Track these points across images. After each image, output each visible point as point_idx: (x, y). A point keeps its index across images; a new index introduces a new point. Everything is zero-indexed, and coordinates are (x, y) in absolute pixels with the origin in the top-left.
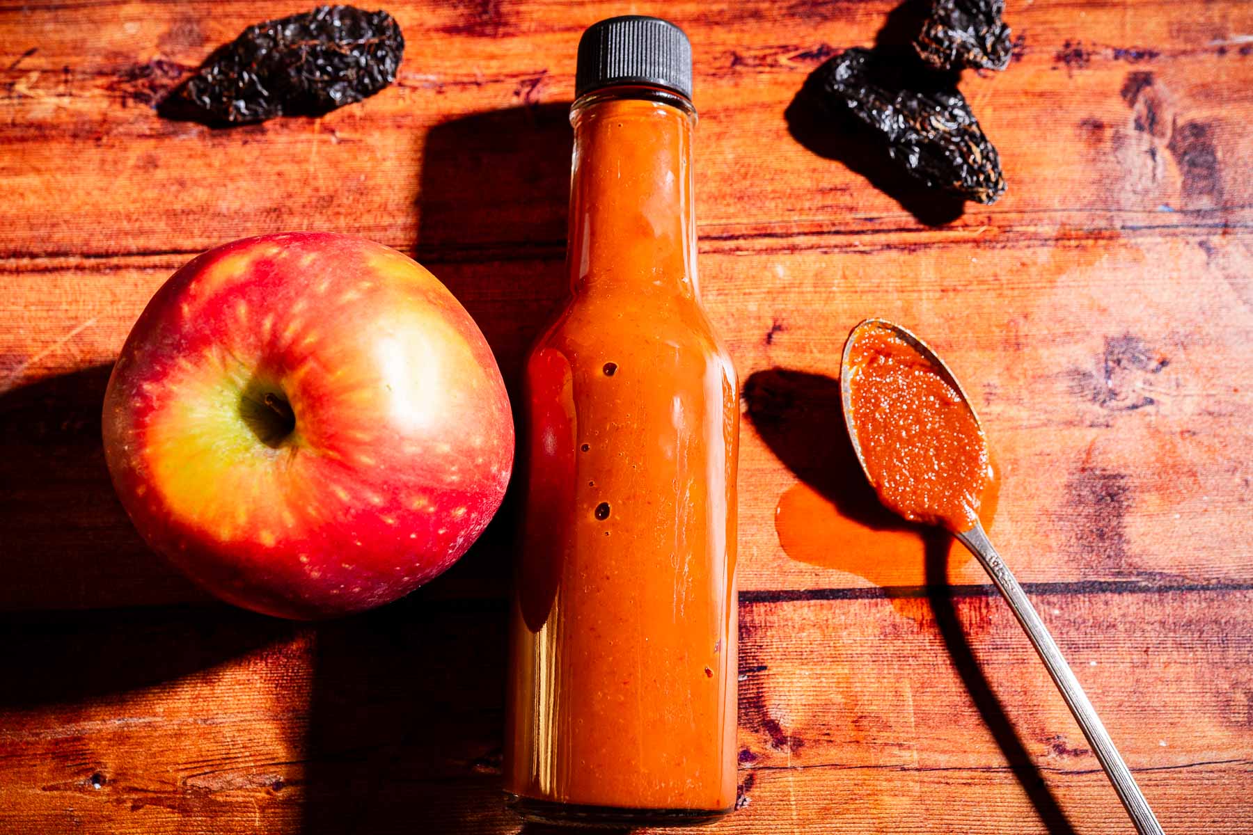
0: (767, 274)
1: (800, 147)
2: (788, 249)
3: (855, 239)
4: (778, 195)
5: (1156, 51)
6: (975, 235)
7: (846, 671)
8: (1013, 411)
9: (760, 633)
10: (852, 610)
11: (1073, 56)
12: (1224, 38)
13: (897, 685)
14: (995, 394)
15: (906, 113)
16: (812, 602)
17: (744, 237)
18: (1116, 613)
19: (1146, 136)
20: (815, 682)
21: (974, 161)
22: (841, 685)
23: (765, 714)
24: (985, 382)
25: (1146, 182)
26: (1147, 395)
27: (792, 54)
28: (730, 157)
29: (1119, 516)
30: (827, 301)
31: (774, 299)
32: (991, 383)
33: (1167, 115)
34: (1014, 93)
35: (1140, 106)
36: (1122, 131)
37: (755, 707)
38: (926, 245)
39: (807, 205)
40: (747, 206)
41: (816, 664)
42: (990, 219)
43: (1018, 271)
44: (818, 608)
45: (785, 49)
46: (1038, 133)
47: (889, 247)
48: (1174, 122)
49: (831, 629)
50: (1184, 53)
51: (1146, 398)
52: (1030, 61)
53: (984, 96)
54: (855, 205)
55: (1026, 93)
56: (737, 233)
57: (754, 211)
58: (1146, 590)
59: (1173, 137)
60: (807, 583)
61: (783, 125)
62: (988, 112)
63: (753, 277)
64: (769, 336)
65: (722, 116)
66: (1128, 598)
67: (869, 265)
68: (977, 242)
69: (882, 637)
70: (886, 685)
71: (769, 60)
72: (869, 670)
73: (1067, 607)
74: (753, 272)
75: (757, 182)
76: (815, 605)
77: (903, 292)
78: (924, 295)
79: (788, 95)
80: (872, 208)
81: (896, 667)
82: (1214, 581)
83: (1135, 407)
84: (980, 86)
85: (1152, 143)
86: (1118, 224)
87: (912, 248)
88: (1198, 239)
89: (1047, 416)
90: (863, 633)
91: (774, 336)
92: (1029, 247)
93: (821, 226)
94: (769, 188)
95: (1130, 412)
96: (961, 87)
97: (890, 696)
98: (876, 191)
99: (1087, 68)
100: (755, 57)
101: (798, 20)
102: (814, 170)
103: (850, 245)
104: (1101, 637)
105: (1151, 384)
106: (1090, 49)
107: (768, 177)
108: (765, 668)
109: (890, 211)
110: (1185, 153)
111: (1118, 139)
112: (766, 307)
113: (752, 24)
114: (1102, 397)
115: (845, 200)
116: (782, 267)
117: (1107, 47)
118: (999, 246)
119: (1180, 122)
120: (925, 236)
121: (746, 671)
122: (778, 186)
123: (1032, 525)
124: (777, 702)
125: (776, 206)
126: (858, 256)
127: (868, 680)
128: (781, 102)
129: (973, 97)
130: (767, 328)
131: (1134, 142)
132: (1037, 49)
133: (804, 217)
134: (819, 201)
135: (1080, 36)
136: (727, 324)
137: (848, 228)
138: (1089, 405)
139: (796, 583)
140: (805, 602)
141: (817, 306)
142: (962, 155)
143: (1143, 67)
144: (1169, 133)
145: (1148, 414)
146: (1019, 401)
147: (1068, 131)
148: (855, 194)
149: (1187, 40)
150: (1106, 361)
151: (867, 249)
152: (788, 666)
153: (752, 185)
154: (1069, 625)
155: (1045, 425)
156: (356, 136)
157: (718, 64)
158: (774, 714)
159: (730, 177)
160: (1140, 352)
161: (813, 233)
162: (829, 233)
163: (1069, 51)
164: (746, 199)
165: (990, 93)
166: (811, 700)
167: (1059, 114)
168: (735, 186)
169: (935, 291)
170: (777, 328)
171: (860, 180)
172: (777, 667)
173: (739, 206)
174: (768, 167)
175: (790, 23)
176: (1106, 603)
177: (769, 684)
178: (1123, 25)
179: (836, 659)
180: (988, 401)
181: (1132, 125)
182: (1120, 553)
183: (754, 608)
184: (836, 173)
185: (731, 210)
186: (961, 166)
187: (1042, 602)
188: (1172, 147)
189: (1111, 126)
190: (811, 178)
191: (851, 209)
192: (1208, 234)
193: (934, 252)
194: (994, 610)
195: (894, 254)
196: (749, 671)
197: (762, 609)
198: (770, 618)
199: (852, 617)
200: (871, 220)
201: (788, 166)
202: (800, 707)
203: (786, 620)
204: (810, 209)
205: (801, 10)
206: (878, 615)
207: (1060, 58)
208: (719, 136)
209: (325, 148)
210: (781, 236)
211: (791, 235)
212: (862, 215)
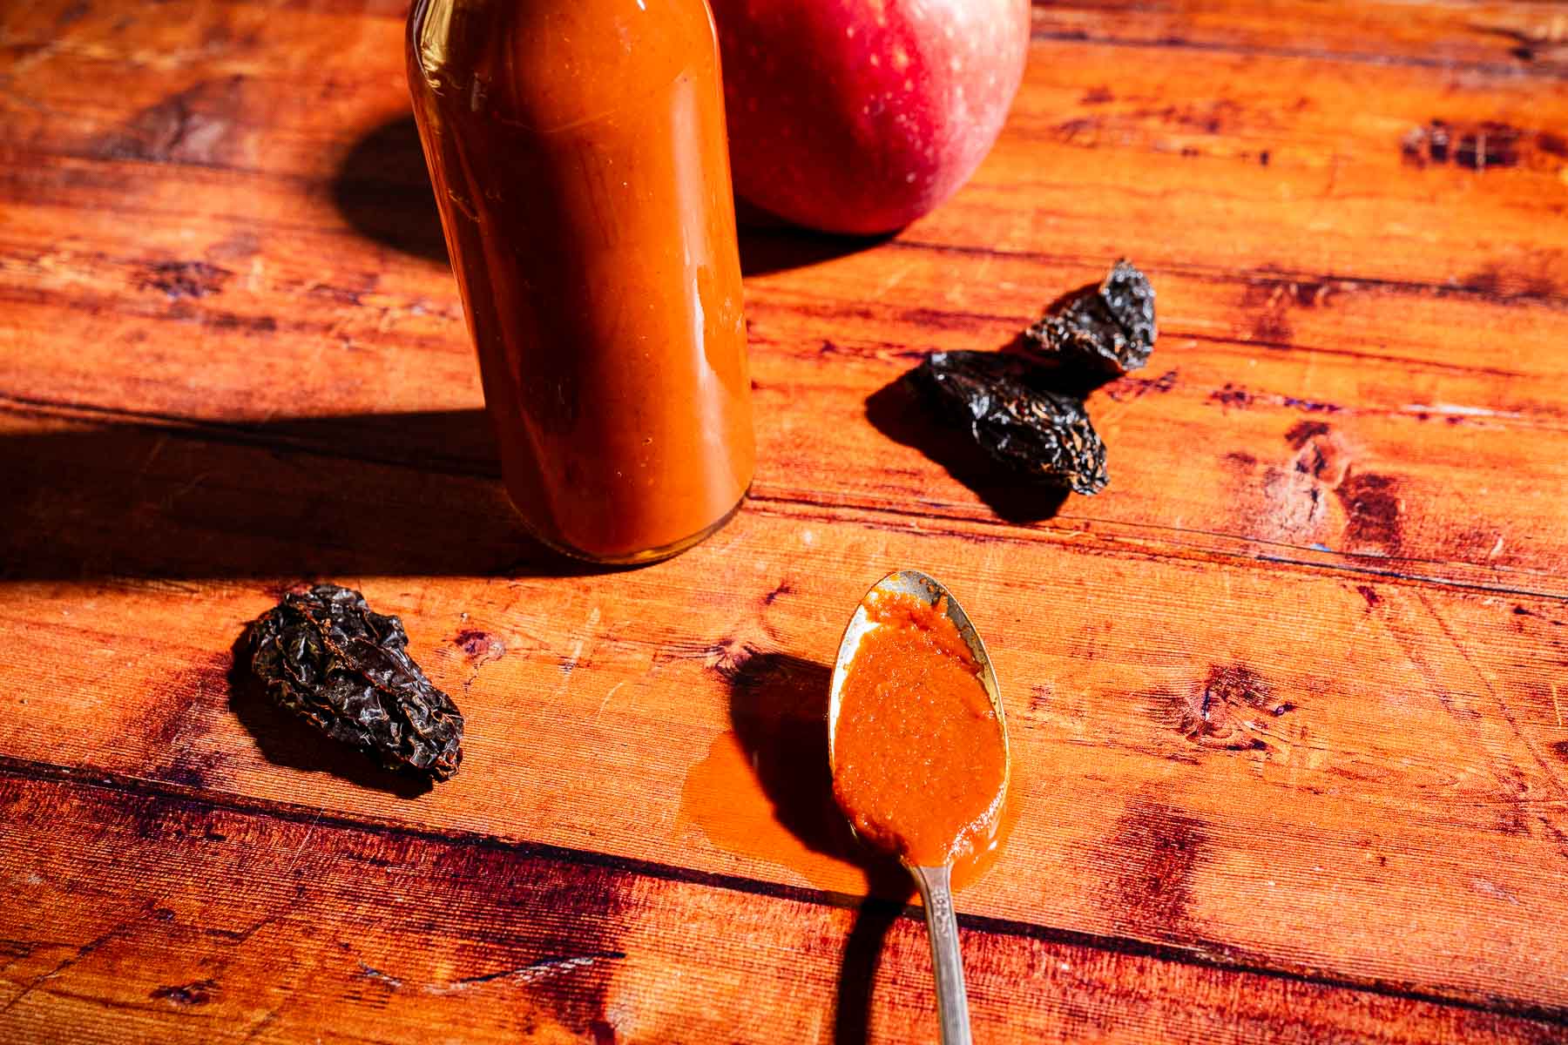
0: (792, 538)
1: (874, 430)
2: (827, 518)
3: (913, 521)
4: (831, 467)
5: (1337, 405)
6: (1066, 538)
7: (736, 982)
8: (1064, 722)
9: (632, 913)
10: (771, 909)
11: (1232, 396)
12: (1426, 404)
13: (803, 1014)
14: (1046, 700)
15: (1001, 394)
16: (719, 890)
17: (776, 500)
18: (1153, 983)
19: (1309, 478)
20: (687, 987)
21: (1074, 447)
22: (722, 998)
23: (601, 1013)
24: (1037, 685)
25: (1300, 519)
26: (1258, 737)
27: (895, 351)
28: (787, 425)
29: (1187, 868)
30: (854, 574)
31: (790, 562)
32: (1045, 687)
33: (1340, 464)
34: (1151, 419)
35: (1308, 451)
36: (1278, 469)
37: (589, 1002)
38: (999, 538)
39: (864, 481)
40: (791, 473)
41: (696, 964)
42: (1087, 525)
43: (1110, 580)
44: (726, 898)
45: (888, 346)
46: (1172, 457)
47: (952, 533)
48: (1349, 470)
49: (733, 927)
50: (1375, 412)
51: (1255, 741)
52: (1179, 394)
53: (1113, 416)
54: (923, 490)
55: (1166, 420)
56: (768, 495)
57: (798, 478)
58: (1205, 964)
59: (1345, 483)
60: (723, 865)
61: (862, 408)
62: (1115, 430)
63: (773, 538)
64: (771, 596)
65: (792, 390)
66: (1176, 969)
67: (920, 546)
68: (1064, 545)
69: (802, 951)
70: (788, 1011)
71: (866, 353)
72: (772, 989)
73: (1083, 963)
74: (775, 533)
75: (810, 452)
76: (722, 894)
77: (955, 578)
78: (981, 586)
79: (877, 385)
80: (945, 494)
81: (809, 991)
82: (1311, 972)
83: (1237, 747)
84: (1110, 408)
85: (1315, 484)
86: (1254, 553)
87: (980, 539)
88: (1358, 584)
89: (1111, 736)
90: (777, 940)
91: (777, 597)
92: (1132, 558)
93: (874, 502)
94: (823, 461)
95: (1229, 752)
96: (1088, 406)
97: (789, 1027)
98: (952, 481)
99: (1248, 409)
100: (851, 348)
101: (912, 325)
102: (883, 452)
103: (904, 525)
104: (1123, 1009)
105: (1265, 727)
106: (1255, 393)
107: (826, 450)
108: (623, 956)
109: (962, 498)
110: (1356, 501)
111: (1272, 476)
112: (778, 569)
113: (858, 321)
114: (1194, 728)
115: (916, 484)
116: (810, 535)
117: (1279, 394)
118: (1093, 552)
119: (1355, 472)
120: (1000, 530)
121: (595, 955)
122: (832, 459)
123: (1058, 857)
124: (622, 1002)
125: (826, 478)
126: (910, 537)
127: (762, 999)
128: (866, 389)
129: (1100, 414)
130: (772, 588)
131: (1291, 481)
132: (1189, 385)
133: (856, 492)
134: (882, 480)
135: (1245, 380)
136: (723, 577)
137: (906, 509)
138: (1172, 735)
139: (705, 862)
140: (710, 889)
141: (843, 577)
142: (1059, 441)
143: (1319, 417)
144: (1340, 479)
145: (1256, 759)
146: (1077, 713)
147: (1210, 460)
148: (926, 481)
149: (1381, 401)
150: (1208, 690)
151: (924, 531)
152: (655, 960)
153: (803, 455)
154: (1078, 987)
155: (1107, 746)
156: (373, 347)
157: (805, 347)
158: (611, 1015)
159: (781, 445)
160: (1257, 689)
161: (861, 508)
162: (882, 510)
163: (1227, 392)
164: (792, 465)
165: (1122, 414)
166: (672, 1009)
167: (1203, 443)
168: (784, 453)
169: (999, 583)
170: (784, 589)
171: (936, 468)
172: (640, 958)
173: (782, 472)
174: (829, 442)
175: (902, 325)
176: (1141, 970)
177: (620, 977)
178: (1304, 377)
179: (726, 965)
180: (1034, 706)
181: (1293, 465)
182: (1176, 912)
183: (637, 881)
184: (911, 458)
185: (769, 474)
186: (1056, 450)
187: (1048, 952)
188: (1341, 492)
189: (1266, 463)
190: (878, 459)
191: (916, 493)
192: (1373, 581)
193: (1007, 546)
194: (974, 948)
195: (956, 541)
196: (599, 956)
197: (647, 884)
198: (654, 897)
199: (768, 917)
200: (938, 505)
201: (854, 444)
202: (653, 1015)
203: (676, 904)
204: (866, 485)
205: (919, 317)
206: (806, 923)
207: (1215, 396)
208: (782, 408)
209: (331, 353)
210: (823, 505)
211: (834, 506)
212: (929, 500)
